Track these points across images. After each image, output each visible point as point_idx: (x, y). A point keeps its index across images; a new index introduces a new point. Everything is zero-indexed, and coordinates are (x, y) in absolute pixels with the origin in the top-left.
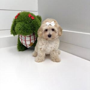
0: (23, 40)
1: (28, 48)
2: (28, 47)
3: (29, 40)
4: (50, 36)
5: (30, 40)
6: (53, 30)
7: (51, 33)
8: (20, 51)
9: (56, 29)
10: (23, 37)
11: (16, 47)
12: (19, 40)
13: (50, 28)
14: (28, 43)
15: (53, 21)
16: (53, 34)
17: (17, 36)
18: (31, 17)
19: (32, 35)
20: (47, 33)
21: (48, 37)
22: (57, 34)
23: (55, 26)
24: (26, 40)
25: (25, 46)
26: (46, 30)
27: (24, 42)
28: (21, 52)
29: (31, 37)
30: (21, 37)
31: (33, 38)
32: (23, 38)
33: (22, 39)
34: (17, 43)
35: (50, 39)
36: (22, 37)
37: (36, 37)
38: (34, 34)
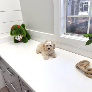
2: (19, 41)
4: (49, 49)
5: (20, 37)
6: (51, 46)
7: (50, 47)
8: (15, 43)
9: (52, 45)
10: (16, 36)
11: (13, 41)
12: (14, 38)
14: (19, 39)
17: (13, 36)
21: (48, 49)
22: (53, 48)
23: (52, 44)
25: (18, 40)
26: (47, 46)
27: (17, 38)
34: (13, 39)
35: (49, 50)
37: (22, 36)
38: (21, 34)
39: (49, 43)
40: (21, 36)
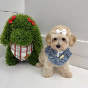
0: (18, 51)
3: (26, 51)
6: (64, 39)
7: (61, 43)
13: (60, 37)
14: (24, 55)
15: (65, 29)
16: (63, 44)
19: (29, 45)
20: (56, 43)
21: (56, 48)
23: (67, 35)
24: (22, 51)
26: (55, 39)
28: (12, 67)
29: (28, 47)
30: (15, 47)
32: (18, 49)
33: (16, 50)
36: (17, 47)
39: (61, 33)
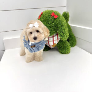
1: (51, 48)
5: (53, 41)
13: (33, 30)
16: (38, 36)
18: (54, 16)
19: (55, 36)
21: (33, 40)
23: (39, 27)
24: (49, 40)
31: (57, 39)
37: (59, 38)
38: (57, 34)
39: (34, 26)
40: (55, 38)
